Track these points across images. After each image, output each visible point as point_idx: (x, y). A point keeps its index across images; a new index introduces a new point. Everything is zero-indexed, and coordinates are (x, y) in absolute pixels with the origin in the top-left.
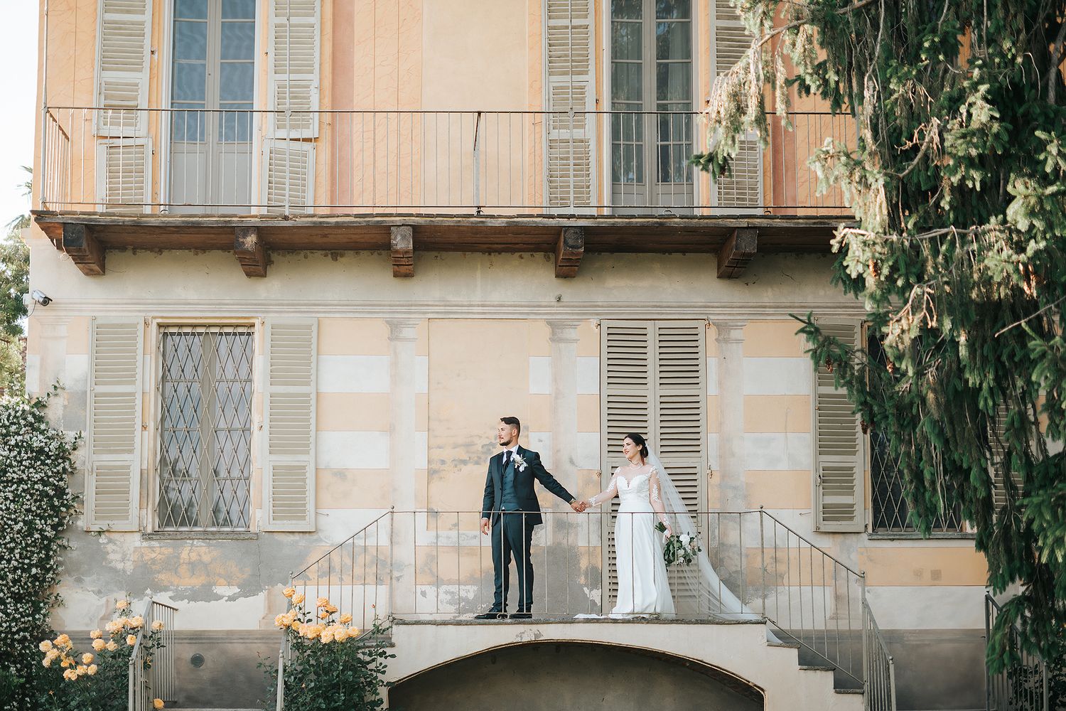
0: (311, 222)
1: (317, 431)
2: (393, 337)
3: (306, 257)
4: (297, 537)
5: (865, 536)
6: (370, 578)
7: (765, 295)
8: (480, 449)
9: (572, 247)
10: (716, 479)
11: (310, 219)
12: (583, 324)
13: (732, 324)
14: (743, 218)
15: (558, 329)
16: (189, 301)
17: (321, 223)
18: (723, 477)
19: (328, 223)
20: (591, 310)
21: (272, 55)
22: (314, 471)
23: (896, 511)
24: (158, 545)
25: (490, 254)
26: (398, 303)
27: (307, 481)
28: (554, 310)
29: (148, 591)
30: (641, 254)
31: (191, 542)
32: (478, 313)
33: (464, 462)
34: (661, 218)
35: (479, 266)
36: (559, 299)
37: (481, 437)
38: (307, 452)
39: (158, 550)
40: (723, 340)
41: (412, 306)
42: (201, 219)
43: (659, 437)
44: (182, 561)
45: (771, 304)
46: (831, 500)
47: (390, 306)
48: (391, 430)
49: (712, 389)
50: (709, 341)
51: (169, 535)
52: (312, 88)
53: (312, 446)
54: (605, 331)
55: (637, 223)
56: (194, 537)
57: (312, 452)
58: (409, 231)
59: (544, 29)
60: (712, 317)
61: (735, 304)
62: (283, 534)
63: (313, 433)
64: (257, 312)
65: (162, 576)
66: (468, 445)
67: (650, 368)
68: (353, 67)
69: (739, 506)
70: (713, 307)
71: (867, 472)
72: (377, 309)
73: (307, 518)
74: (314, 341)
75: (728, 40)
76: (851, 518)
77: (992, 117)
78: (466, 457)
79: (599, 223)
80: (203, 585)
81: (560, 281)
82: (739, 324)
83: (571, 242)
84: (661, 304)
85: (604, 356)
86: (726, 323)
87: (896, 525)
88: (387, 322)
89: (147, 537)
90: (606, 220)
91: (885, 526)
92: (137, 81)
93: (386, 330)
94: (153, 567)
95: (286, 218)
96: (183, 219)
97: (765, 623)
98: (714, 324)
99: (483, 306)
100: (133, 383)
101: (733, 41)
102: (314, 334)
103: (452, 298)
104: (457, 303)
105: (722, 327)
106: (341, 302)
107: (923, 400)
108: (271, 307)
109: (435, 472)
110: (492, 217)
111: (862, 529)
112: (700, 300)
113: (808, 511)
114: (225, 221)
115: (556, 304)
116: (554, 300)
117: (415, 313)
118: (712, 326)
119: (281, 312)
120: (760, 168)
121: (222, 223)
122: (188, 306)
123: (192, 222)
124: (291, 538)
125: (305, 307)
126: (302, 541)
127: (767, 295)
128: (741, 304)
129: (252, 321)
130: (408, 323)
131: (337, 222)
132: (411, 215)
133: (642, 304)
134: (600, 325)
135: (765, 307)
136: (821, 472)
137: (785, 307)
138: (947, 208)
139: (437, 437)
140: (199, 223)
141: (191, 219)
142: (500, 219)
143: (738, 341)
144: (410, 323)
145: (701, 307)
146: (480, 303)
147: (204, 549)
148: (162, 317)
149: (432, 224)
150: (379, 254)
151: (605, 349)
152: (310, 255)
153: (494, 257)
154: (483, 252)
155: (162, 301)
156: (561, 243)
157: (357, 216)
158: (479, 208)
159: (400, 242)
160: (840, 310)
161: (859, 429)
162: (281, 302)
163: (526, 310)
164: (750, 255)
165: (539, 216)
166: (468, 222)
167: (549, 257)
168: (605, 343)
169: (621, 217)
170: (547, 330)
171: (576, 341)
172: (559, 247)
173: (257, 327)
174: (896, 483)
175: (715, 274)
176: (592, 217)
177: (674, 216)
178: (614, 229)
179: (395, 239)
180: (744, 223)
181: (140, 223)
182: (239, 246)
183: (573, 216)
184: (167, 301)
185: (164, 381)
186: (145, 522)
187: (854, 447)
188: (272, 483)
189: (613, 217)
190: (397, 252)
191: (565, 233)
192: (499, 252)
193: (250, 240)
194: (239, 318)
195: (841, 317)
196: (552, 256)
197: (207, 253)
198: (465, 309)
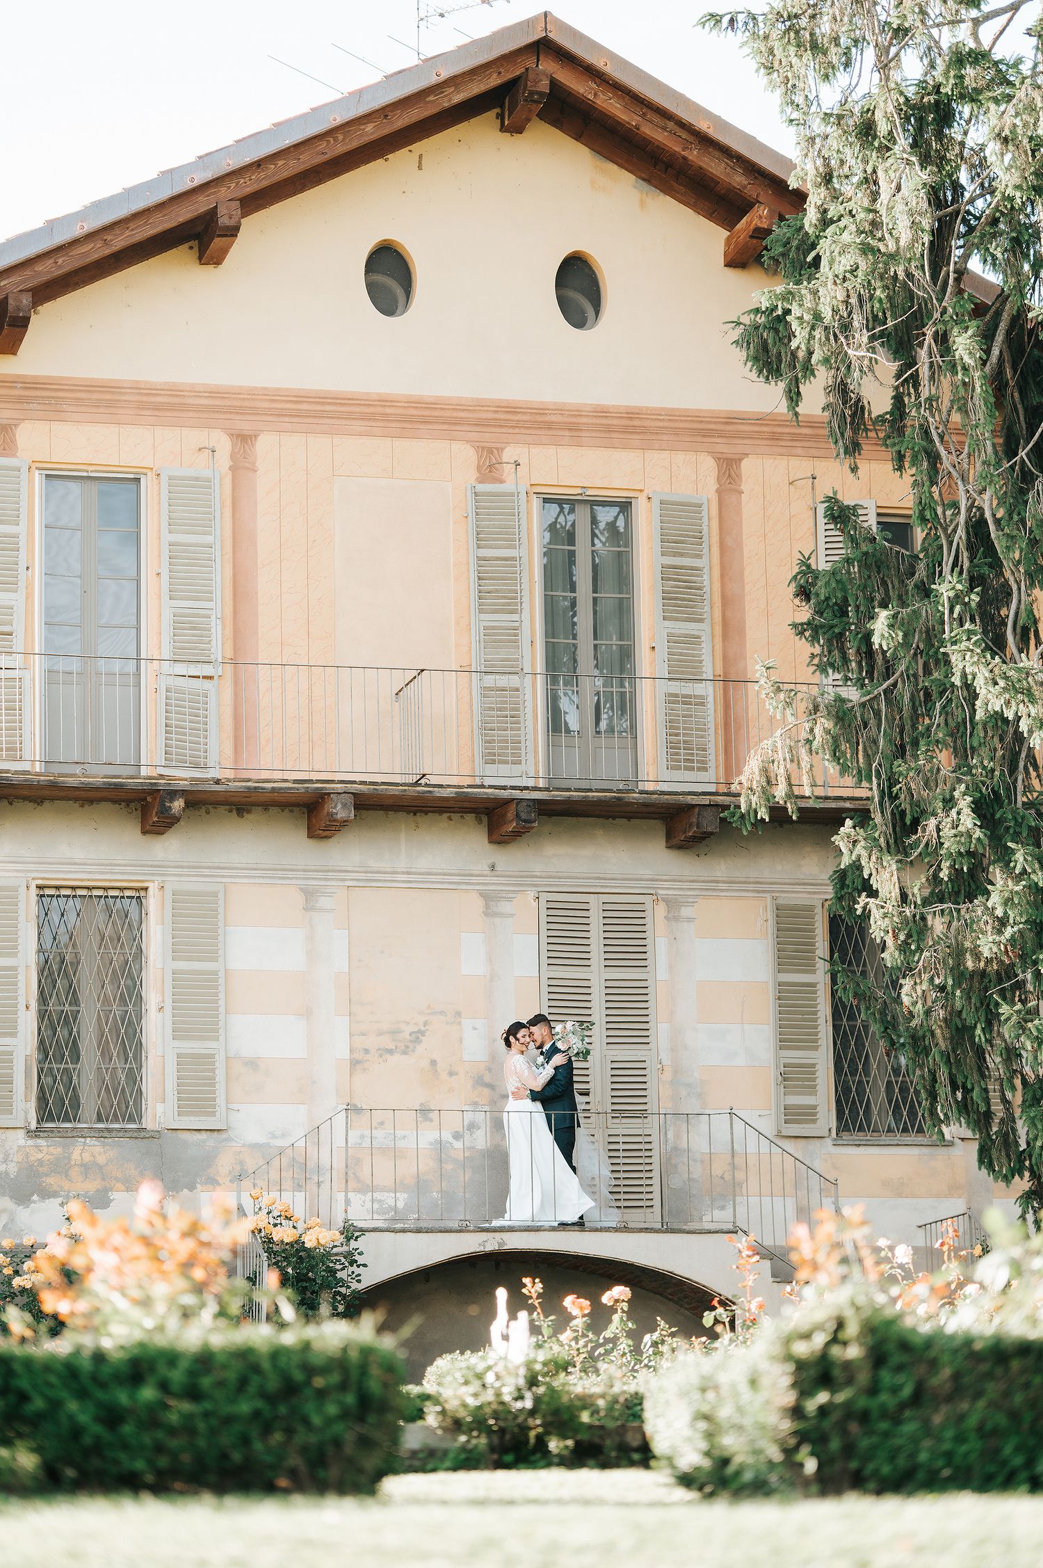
0: (245, 787)
1: (226, 1014)
2: (309, 907)
3: (208, 812)
4: (204, 1136)
5: (829, 1142)
6: (287, 1184)
7: (718, 868)
8: (408, 1037)
9: (525, 821)
10: (667, 1075)
11: (243, 784)
12: (518, 896)
13: (681, 900)
14: (705, 794)
15: (492, 901)
16: (75, 861)
17: (255, 788)
18: (676, 1072)
19: (263, 788)
20: (529, 881)
21: (165, 576)
22: (224, 1060)
23: (861, 1113)
24: (45, 1144)
25: (415, 815)
26: (313, 868)
27: (217, 1072)
28: (487, 880)
29: (35, 1197)
31: (83, 1140)
32: (403, 882)
33: (390, 1052)
34: (619, 793)
35: (403, 828)
36: (493, 867)
37: (409, 1024)
38: (216, 1039)
39: (45, 1150)
40: (673, 917)
41: (328, 871)
43: (605, 1026)
44: (73, 1163)
45: (725, 879)
46: (794, 1100)
47: (304, 870)
48: (307, 1013)
49: (662, 973)
50: (657, 916)
51: (59, 1132)
52: (213, 618)
53: (222, 1032)
54: (544, 905)
55: (593, 797)
56: (85, 1135)
57: (222, 1038)
58: (350, 800)
59: (472, 560)
60: (661, 892)
61: (685, 878)
62: (188, 1132)
63: (222, 1017)
64: (153, 875)
65: (50, 1180)
66: (394, 1033)
67: (593, 948)
68: (256, 593)
69: (691, 1106)
70: (661, 880)
72: (290, 874)
73: (218, 1113)
74: (221, 910)
75: (675, 580)
76: (814, 1121)
77: (975, 825)
78: (391, 1046)
79: (553, 796)
80: (98, 1191)
81: (494, 847)
82: (690, 900)
83: (524, 816)
84: (605, 875)
85: (544, 933)
86: (676, 899)
87: (861, 1129)
88: (301, 890)
89: (34, 1134)
90: (561, 793)
91: (849, 1130)
92: (13, 603)
93: (300, 899)
94: (41, 1169)
95: (218, 782)
96: (105, 780)
97: (736, 1232)
98: (663, 900)
99: (408, 873)
100: (15, 955)
101: (679, 581)
102: (221, 902)
103: (374, 864)
104: (379, 869)
105: (673, 905)
106: (249, 866)
107: (933, 1034)
108: (170, 870)
109: (358, 1062)
110: (441, 786)
111: (826, 1134)
112: (646, 872)
113: (767, 1112)
115: (488, 873)
116: (487, 868)
117: (332, 879)
118: (660, 901)
119: (181, 875)
120: (711, 725)
121: (147, 786)
122: (74, 867)
123: (115, 784)
124: (198, 1136)
125: (208, 870)
126: (210, 1141)
127: (720, 869)
128: (692, 878)
129: (145, 885)
130: (324, 891)
131: (273, 788)
132: (354, 782)
133: (584, 875)
134: (537, 898)
135: (718, 882)
136: (782, 1068)
137: (739, 883)
138: (946, 879)
139: (359, 1022)
140: (121, 785)
141: (114, 780)
142: (448, 789)
143: (690, 920)
144: (327, 891)
145: (647, 880)
146: (405, 870)
147: (98, 1149)
148: (43, 878)
149: (376, 792)
151: (544, 926)
152: (212, 810)
153: (420, 818)
154: (408, 812)
155: (44, 860)
156: (511, 814)
157: (296, 781)
158: (424, 775)
159: (341, 810)
160: (798, 888)
161: (821, 1021)
162: (181, 864)
163: (457, 879)
164: (712, 833)
165: (490, 787)
166: (414, 791)
167: (481, 820)
168: (544, 919)
169: (577, 790)
170: (480, 903)
171: (512, 915)
172: (504, 815)
173: (151, 891)
174: (860, 1082)
175: (663, 843)
176: (547, 789)
177: (633, 791)
178: (568, 802)
179: (335, 808)
180: (705, 800)
181: (57, 783)
182: (164, 811)
183: (526, 788)
184: (48, 860)
185: (39, 952)
186: (29, 1117)
187: (816, 1041)
188: (176, 1073)
189: (569, 790)
190: (335, 821)
191: (517, 804)
192: (426, 813)
193: (178, 805)
194: (132, 881)
195: (801, 895)
196: (485, 819)
197: (95, 805)
198: (388, 877)
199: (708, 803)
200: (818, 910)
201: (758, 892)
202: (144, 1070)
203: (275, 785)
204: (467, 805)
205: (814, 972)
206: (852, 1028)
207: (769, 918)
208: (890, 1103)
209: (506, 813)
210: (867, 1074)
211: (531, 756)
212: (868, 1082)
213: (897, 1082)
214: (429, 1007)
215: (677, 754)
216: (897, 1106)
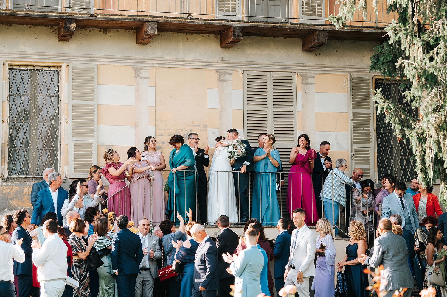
1: (97, 125)
2: (137, 76)
3: (90, 31)
7: (325, 61)
9: (237, 37)
11: (105, 17)
12: (234, 72)
13: (308, 75)
14: (321, 26)
15: (222, 74)
16: (27, 53)
17: (110, 18)
19: (114, 19)
20: (239, 65)
22: (97, 147)
24: (11, 185)
25: (187, 34)
26: (139, 58)
27: (93, 152)
28: (220, 65)
29: (6, 210)
30: (264, 37)
31: (29, 183)
32: (181, 65)
34: (281, 24)
35: (181, 40)
36: (222, 59)
37: (183, 130)
38: (93, 137)
39: (11, 188)
40: (304, 83)
41: (146, 60)
42: (47, 14)
44: (24, 194)
45: (329, 66)
47: (135, 59)
48: (135, 125)
49: (300, 108)
50: (297, 83)
51: (18, 179)
53: (95, 133)
54: (246, 77)
55: (269, 26)
56: (31, 181)
57: (95, 136)
58: (155, 25)
60: (299, 71)
61: (311, 65)
63: (95, 126)
64: (63, 60)
65: (13, 201)
67: (268, 97)
70: (300, 66)
71: (375, 153)
72: (128, 61)
74: (95, 77)
76: (368, 176)
79: (251, 25)
81: (223, 50)
82: (313, 75)
83: (237, 34)
84: (274, 64)
85: (246, 90)
86: (306, 75)
88: (133, 68)
89: (5, 180)
90: (254, 23)
93: (133, 72)
94: (9, 197)
95: (92, 15)
96: (38, 13)
98: (300, 75)
99: (183, 61)
102: (95, 73)
103: (167, 57)
104: (170, 59)
105: (304, 77)
106: (109, 57)
108: (71, 58)
109: (159, 148)
110: (198, 19)
112: (293, 62)
113: (348, 172)
114: (60, 15)
115: (221, 61)
116: (219, 59)
117: (148, 63)
118: (299, 76)
119: (77, 61)
121: (58, 16)
122: (26, 56)
123: (43, 15)
125: (90, 58)
127: (326, 61)
128: (313, 65)
129: (60, 65)
130: (144, 69)
132: (157, 17)
133: (265, 63)
134: (243, 73)
135: (325, 67)
136: (354, 152)
137: (335, 67)
139: (160, 129)
140: (46, 16)
141: (42, 14)
142: (201, 21)
143: (312, 84)
144: (146, 69)
145: (294, 66)
146: (182, 60)
148: (11, 61)
149: (167, 22)
150: (129, 32)
151: (246, 86)
152: (92, 31)
153: (189, 36)
154: (183, 33)
155: (12, 52)
156: (231, 33)
157: (129, 16)
158: (190, 14)
159: (151, 30)
160: (362, 70)
161: (372, 131)
162: (77, 55)
163: (205, 64)
164: (324, 44)
165: (221, 20)
166: (185, 21)
167: (217, 37)
168: (246, 83)
169: (262, 22)
170: (216, 75)
171: (231, 81)
172: (228, 34)
173: (63, 68)
174: (389, 158)
175: (300, 49)
176: (248, 22)
177: (288, 23)
178: (257, 28)
179: (148, 28)
180: (321, 28)
181: (15, 14)
182: (67, 29)
183: (238, 21)
184: (14, 52)
185: (10, 95)
186: (4, 172)
187: (369, 140)
188: (73, 152)
189: (258, 22)
190: (148, 35)
191: (234, 29)
192: (192, 33)
193: (73, 26)
194: (54, 63)
195: (363, 73)
196: (219, 37)
197: (36, 27)
198: (174, 63)
199: (322, 29)
200: (371, 80)
201: (344, 72)
202: (59, 150)
203: (120, 17)
204: (210, 29)
205: (369, 108)
206: (385, 134)
207: (349, 83)
208: (402, 167)
209: (229, 33)
210: (392, 155)
211: (240, 8)
212: (392, 158)
213: (405, 159)
214: (192, 123)
215: (307, 8)
216: (405, 169)
